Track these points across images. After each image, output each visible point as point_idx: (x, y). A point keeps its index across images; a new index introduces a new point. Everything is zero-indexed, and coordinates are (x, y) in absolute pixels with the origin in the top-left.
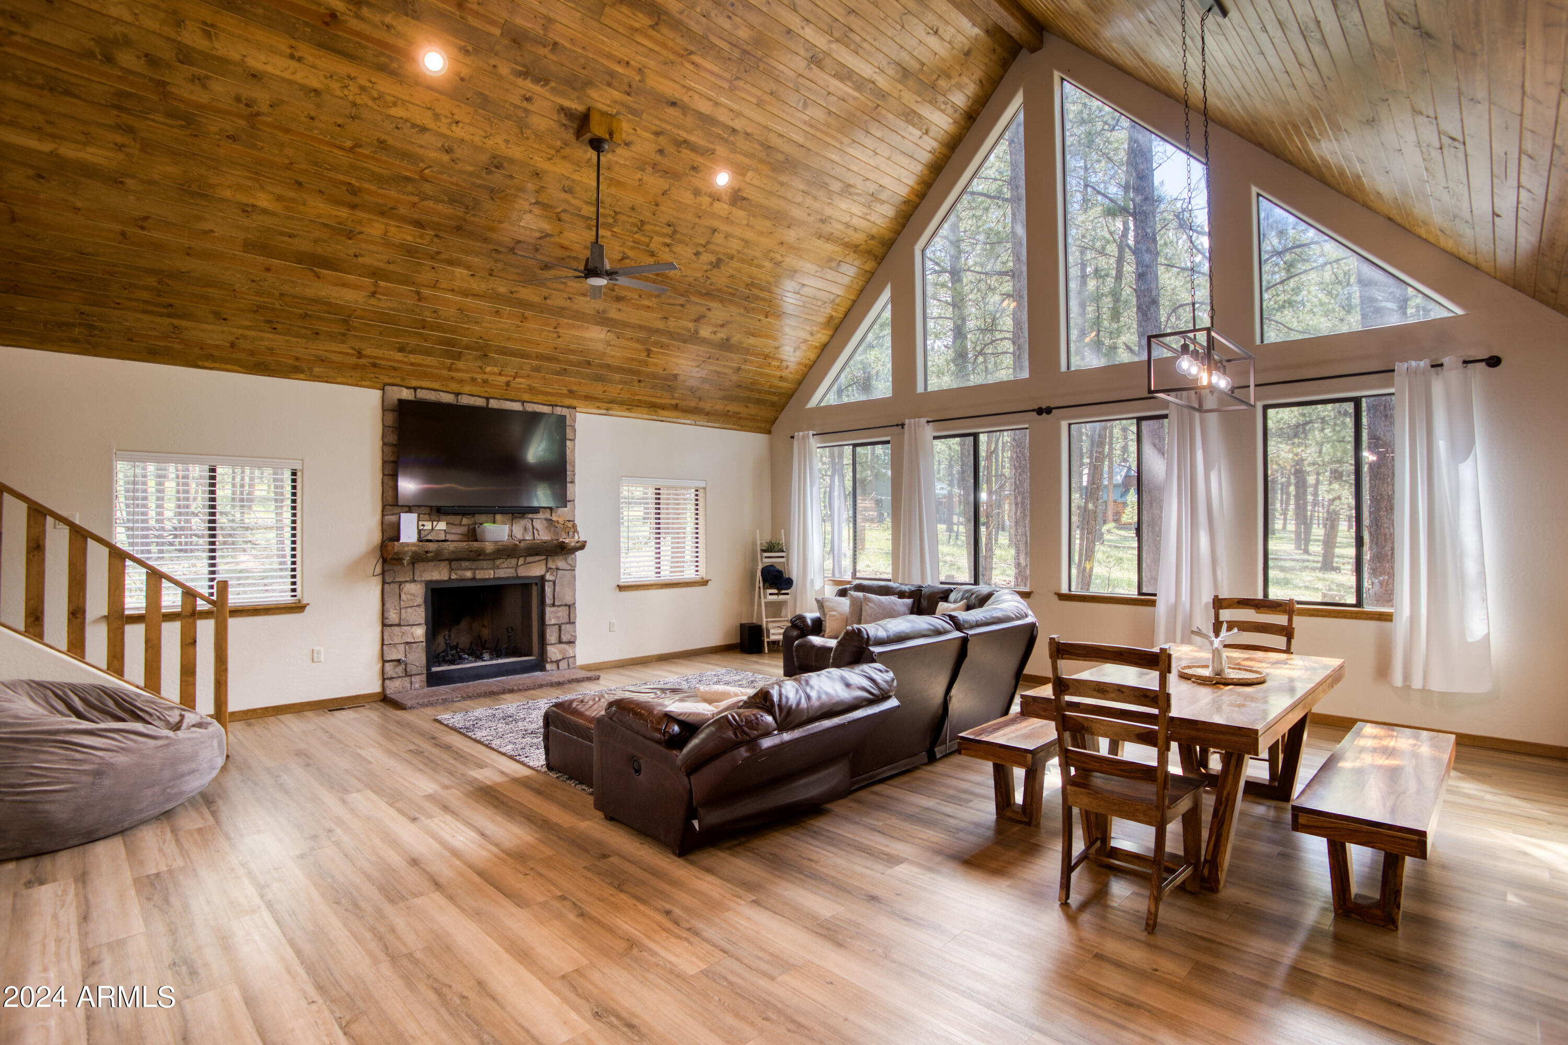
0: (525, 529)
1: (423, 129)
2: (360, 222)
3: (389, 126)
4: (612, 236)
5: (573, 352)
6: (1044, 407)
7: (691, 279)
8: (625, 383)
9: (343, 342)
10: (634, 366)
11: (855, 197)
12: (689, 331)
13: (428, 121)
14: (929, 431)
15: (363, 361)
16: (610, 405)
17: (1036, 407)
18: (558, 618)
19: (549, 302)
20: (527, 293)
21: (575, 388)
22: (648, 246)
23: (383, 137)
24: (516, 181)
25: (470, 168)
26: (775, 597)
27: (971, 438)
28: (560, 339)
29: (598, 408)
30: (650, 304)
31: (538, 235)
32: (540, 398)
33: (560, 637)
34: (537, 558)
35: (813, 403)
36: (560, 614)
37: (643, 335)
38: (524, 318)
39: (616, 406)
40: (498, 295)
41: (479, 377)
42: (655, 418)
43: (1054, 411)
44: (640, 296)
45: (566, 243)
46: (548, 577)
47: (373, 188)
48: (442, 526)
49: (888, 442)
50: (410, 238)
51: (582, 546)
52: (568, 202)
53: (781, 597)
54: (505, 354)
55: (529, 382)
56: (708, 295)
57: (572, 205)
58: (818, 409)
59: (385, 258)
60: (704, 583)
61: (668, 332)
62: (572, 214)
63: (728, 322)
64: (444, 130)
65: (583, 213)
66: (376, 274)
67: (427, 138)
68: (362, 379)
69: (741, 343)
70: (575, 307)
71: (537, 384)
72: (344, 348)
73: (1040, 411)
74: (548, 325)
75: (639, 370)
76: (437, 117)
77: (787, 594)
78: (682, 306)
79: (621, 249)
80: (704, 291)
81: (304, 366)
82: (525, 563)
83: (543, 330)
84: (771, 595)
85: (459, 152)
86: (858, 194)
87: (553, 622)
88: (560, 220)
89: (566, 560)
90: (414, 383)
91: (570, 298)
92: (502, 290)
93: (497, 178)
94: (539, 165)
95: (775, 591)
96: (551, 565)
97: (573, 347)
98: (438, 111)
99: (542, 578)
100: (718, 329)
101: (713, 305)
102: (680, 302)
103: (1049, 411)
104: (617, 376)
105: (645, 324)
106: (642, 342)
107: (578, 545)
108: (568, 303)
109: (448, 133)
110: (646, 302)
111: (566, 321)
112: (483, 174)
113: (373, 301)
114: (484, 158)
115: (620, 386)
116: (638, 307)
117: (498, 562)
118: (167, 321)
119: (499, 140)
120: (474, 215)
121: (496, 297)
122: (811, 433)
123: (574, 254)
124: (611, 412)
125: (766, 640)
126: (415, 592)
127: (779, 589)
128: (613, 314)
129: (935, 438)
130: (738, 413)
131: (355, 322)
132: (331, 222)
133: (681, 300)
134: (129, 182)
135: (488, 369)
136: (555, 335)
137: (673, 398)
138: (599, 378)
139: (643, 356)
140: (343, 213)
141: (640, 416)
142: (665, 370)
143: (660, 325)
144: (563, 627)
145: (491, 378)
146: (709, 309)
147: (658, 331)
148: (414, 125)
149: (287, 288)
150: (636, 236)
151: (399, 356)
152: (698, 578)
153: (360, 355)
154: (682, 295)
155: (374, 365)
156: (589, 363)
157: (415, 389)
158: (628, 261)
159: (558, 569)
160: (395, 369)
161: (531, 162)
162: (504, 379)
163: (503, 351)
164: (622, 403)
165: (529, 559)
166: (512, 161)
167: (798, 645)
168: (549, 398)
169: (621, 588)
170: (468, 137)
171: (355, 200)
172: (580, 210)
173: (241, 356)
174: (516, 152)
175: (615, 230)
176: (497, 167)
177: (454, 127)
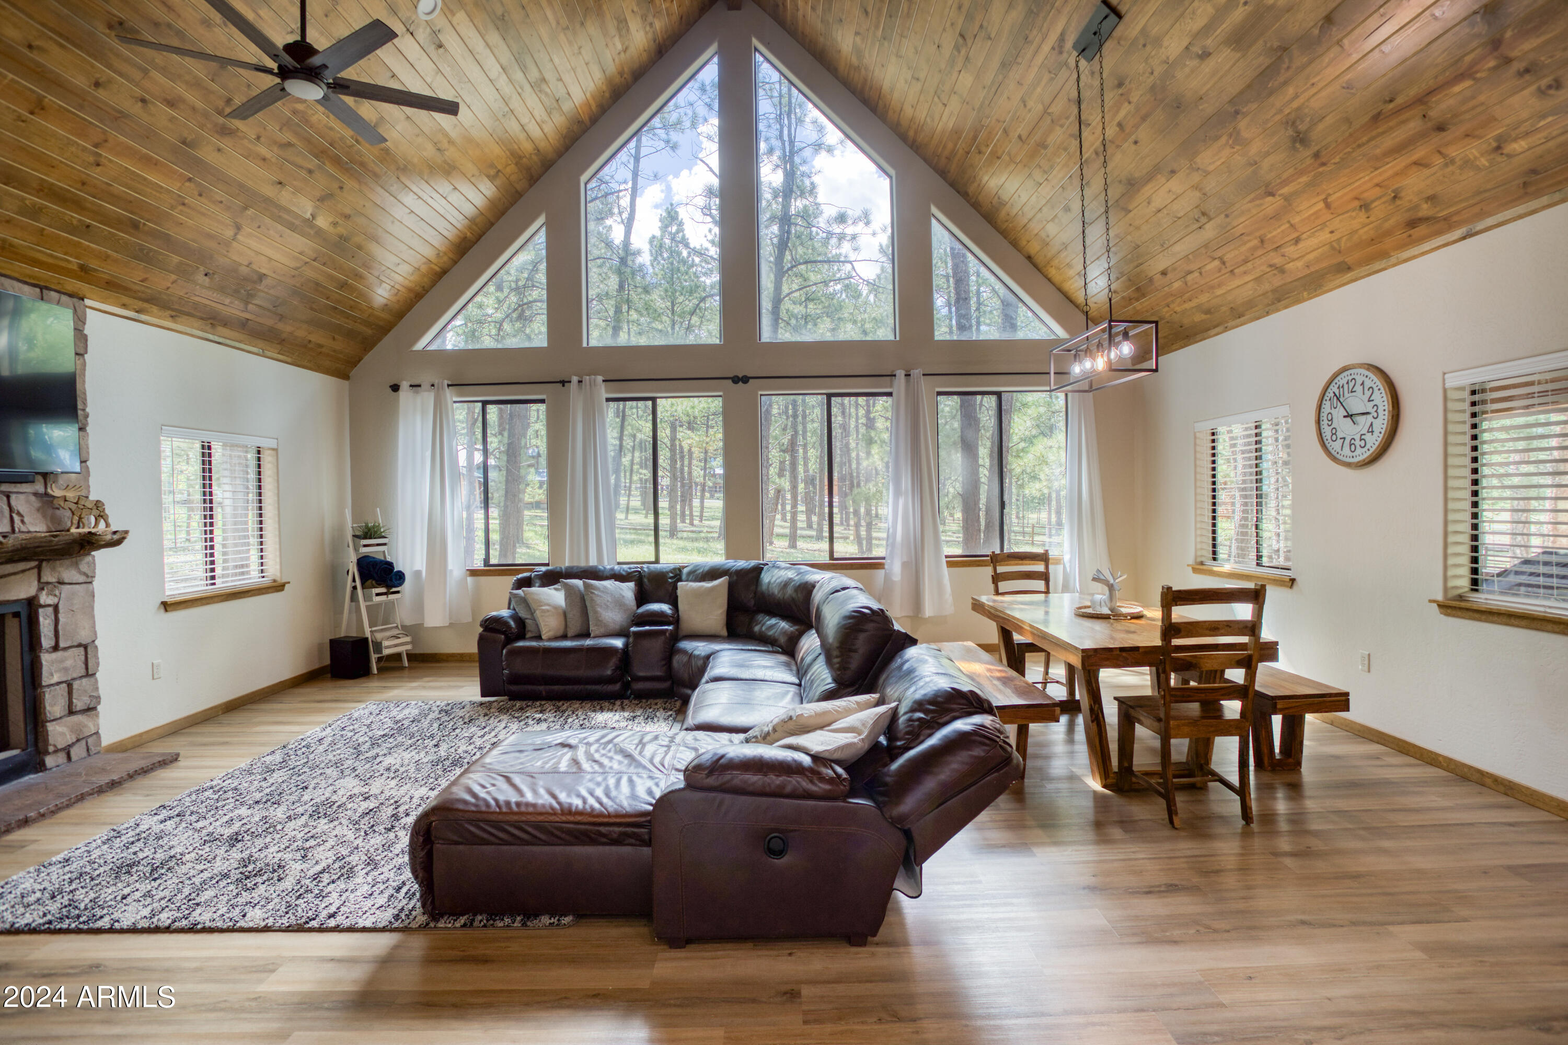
5: (115, 199)
6: (740, 376)
8: (183, 273)
11: (543, 97)
14: (603, 392)
16: (146, 305)
17: (732, 375)
18: (65, 669)
21: (93, 263)
26: (383, 598)
27: (650, 403)
28: (99, 169)
29: (124, 306)
33: (70, 703)
34: (20, 567)
35: (420, 345)
36: (68, 663)
37: (239, 200)
39: (155, 309)
42: (211, 337)
43: (751, 381)
44: (258, 138)
46: (44, 598)
49: (543, 401)
51: (117, 540)
53: (391, 597)
58: (424, 352)
60: (278, 587)
61: (277, 207)
69: (360, 247)
73: (736, 380)
74: (86, 135)
77: (398, 592)
78: (310, 172)
83: (72, 143)
84: (377, 596)
86: (547, 94)
87: (55, 678)
89: (77, 565)
91: (143, 101)
95: (383, 590)
96: (49, 577)
97: (116, 189)
99: (32, 602)
100: (341, 221)
102: (310, 166)
103: (745, 380)
104: (175, 259)
105: (249, 183)
107: (116, 537)
108: (136, 109)
110: (263, 151)
111: (120, 138)
115: (173, 277)
122: (446, 382)
124: (143, 317)
125: (374, 657)
127: (389, 587)
129: (608, 400)
130: (320, 346)
136: (90, 159)
137: (246, 310)
138: (140, 254)
141: (188, 330)
143: (269, 191)
144: (75, 685)
146: (341, 188)
147: (262, 200)
152: (266, 581)
156: (135, 226)
159: (62, 583)
164: (162, 305)
167: (507, 653)
169: (166, 606)
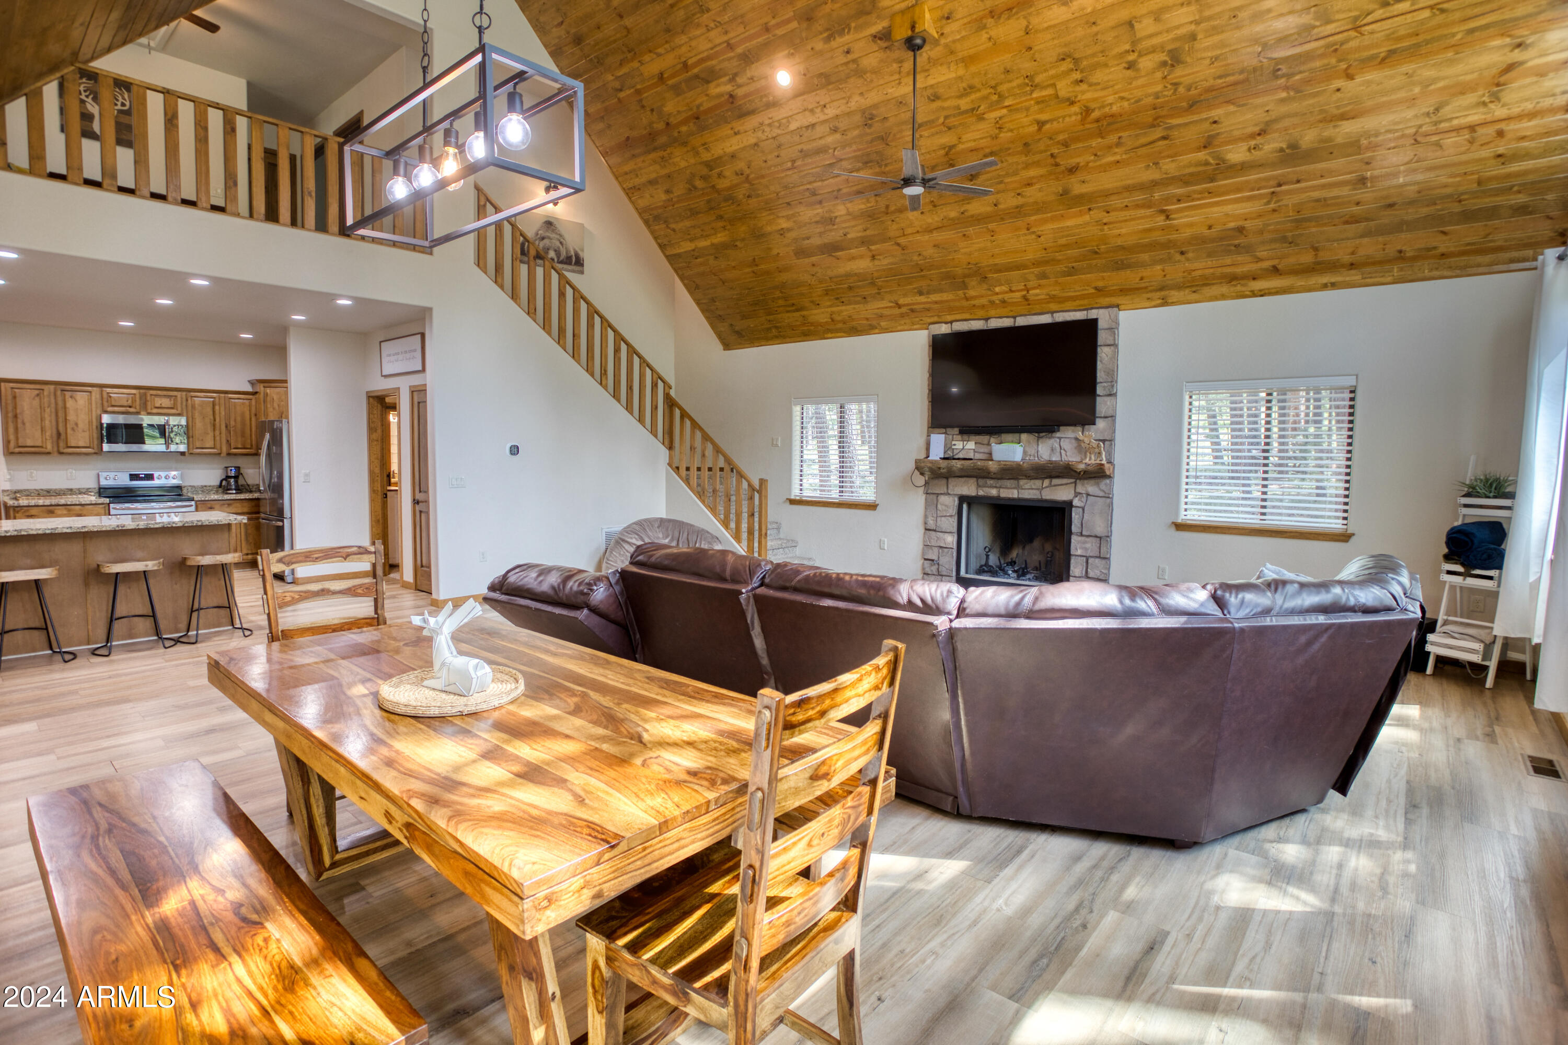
0: (1053, 450)
1: (813, 126)
2: (830, 211)
3: (797, 138)
4: (1010, 111)
7: (1150, 100)
8: (1162, 261)
9: (883, 299)
10: (1157, 236)
12: (1207, 163)
13: (811, 119)
15: (904, 310)
16: (1164, 292)
18: (1086, 549)
19: (1001, 206)
20: (977, 207)
21: (1100, 284)
22: (1057, 97)
23: (800, 147)
24: (891, 119)
25: (856, 132)
29: (1149, 299)
30: (1118, 158)
31: (942, 152)
32: (1069, 305)
33: (1087, 572)
34: (1065, 481)
36: (1088, 545)
37: (1139, 197)
38: (993, 233)
40: (952, 219)
41: (995, 298)
44: (1096, 155)
45: (972, 145)
46: (1076, 502)
47: (820, 184)
48: (971, 445)
50: (863, 206)
52: (943, 108)
54: (1000, 271)
55: (1045, 291)
56: (1193, 105)
57: (948, 108)
59: (860, 227)
61: (1173, 178)
62: (954, 116)
63: (1268, 123)
64: (823, 118)
65: (963, 108)
66: (865, 242)
67: (820, 130)
68: (913, 324)
69: (1329, 140)
70: (1031, 200)
71: (1056, 291)
72: (885, 304)
74: (1018, 229)
75: (1170, 241)
76: (812, 111)
79: (1031, 118)
80: (1184, 104)
81: (874, 323)
82: (1050, 485)
83: (1018, 236)
85: (842, 125)
87: (1079, 552)
88: (949, 128)
89: (1098, 484)
90: (949, 318)
91: (1018, 194)
92: (953, 214)
93: (877, 127)
94: (897, 95)
95: (1459, 568)
96: (1080, 489)
97: (1063, 241)
98: (810, 107)
99: (1069, 504)
100: (1259, 140)
101: (1216, 113)
104: (1145, 257)
105: (1130, 182)
106: (1147, 205)
109: (826, 117)
111: (1033, 218)
112: (868, 131)
113: (877, 262)
114: (857, 118)
116: (1105, 168)
117: (1022, 482)
118: (797, 314)
119: (856, 98)
120: (886, 165)
121: (953, 223)
123: (988, 151)
126: (949, 503)
128: (1078, 189)
131: (879, 282)
132: (818, 219)
133: (1158, 133)
134: (738, 243)
135: (997, 289)
136: (1034, 236)
138: (1120, 266)
139: (1160, 220)
140: (819, 210)
142: (1210, 227)
144: (1091, 560)
145: (1006, 296)
146: (1215, 122)
147: (1155, 184)
148: (807, 127)
149: (830, 273)
150: (1034, 95)
151: (922, 299)
153: (899, 306)
154: (1153, 126)
155: (912, 311)
157: (951, 322)
158: (1048, 126)
159: (1088, 495)
160: (928, 310)
161: (889, 97)
162: (1018, 295)
163: (998, 269)
164: (1179, 287)
165: (1055, 481)
166: (875, 106)
168: (1078, 303)
169: (1180, 527)
170: (838, 112)
171: (818, 198)
172: (958, 107)
173: (840, 325)
174: (874, 97)
175: (1006, 104)
176: (871, 119)
177: (826, 111)
